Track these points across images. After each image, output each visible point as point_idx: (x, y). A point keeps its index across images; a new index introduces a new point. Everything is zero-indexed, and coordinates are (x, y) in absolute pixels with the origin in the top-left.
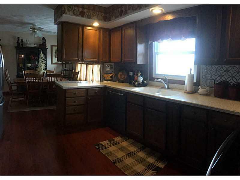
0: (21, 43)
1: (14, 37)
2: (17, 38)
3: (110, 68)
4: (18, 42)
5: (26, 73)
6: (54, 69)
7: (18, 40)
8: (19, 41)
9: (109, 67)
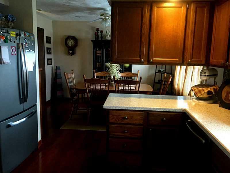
0: (101, 35)
1: (92, 28)
2: (96, 29)
3: (207, 76)
4: (96, 35)
5: (97, 77)
6: (138, 71)
7: (96, 32)
8: (98, 32)
9: (205, 73)
